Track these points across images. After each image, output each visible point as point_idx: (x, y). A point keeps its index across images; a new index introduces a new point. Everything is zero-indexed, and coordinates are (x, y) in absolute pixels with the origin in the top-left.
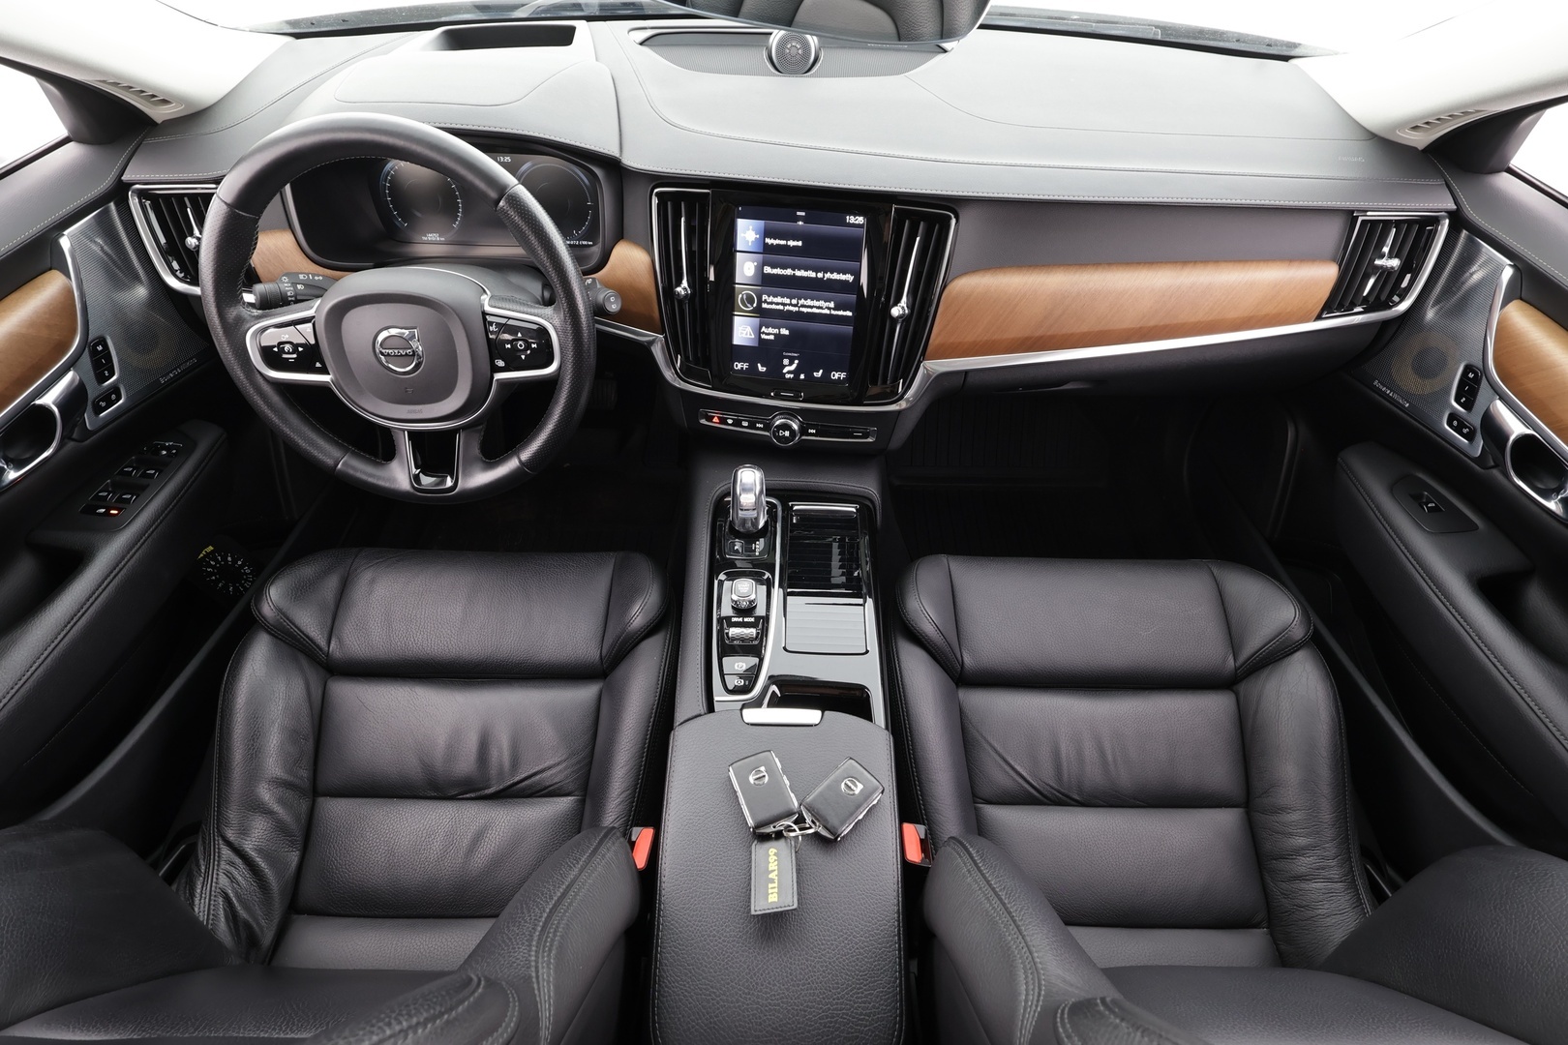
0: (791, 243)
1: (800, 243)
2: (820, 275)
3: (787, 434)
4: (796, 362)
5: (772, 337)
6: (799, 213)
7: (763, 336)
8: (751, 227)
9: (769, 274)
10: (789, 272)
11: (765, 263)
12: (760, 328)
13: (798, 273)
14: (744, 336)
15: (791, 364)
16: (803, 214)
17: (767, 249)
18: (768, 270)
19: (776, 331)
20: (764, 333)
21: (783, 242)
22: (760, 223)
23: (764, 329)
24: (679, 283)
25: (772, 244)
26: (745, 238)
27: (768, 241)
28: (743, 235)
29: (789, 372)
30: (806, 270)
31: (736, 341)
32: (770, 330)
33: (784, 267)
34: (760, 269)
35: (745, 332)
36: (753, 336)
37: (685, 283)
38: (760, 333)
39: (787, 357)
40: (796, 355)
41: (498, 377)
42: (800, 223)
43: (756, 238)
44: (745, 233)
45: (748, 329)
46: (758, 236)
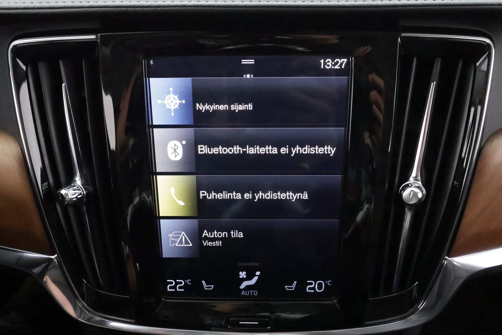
0: (238, 107)
1: (250, 107)
2: (284, 150)
4: (258, 273)
5: (219, 243)
6: (245, 62)
7: (206, 243)
8: (171, 89)
9: (207, 156)
10: (237, 150)
11: (199, 140)
12: (201, 232)
13: (251, 151)
15: (249, 278)
16: (251, 62)
17: (200, 120)
18: (203, 149)
19: (223, 234)
20: (206, 238)
21: (223, 107)
22: (185, 82)
23: (205, 233)
24: (70, 182)
25: (207, 111)
26: (164, 105)
27: (200, 107)
28: (159, 102)
29: (248, 288)
30: (262, 145)
31: (166, 253)
32: (216, 234)
33: (228, 144)
34: (191, 149)
37: (78, 181)
38: (201, 238)
39: (243, 268)
40: (256, 264)
42: (248, 76)
43: (181, 105)
44: (164, 99)
45: (183, 236)
46: (184, 102)
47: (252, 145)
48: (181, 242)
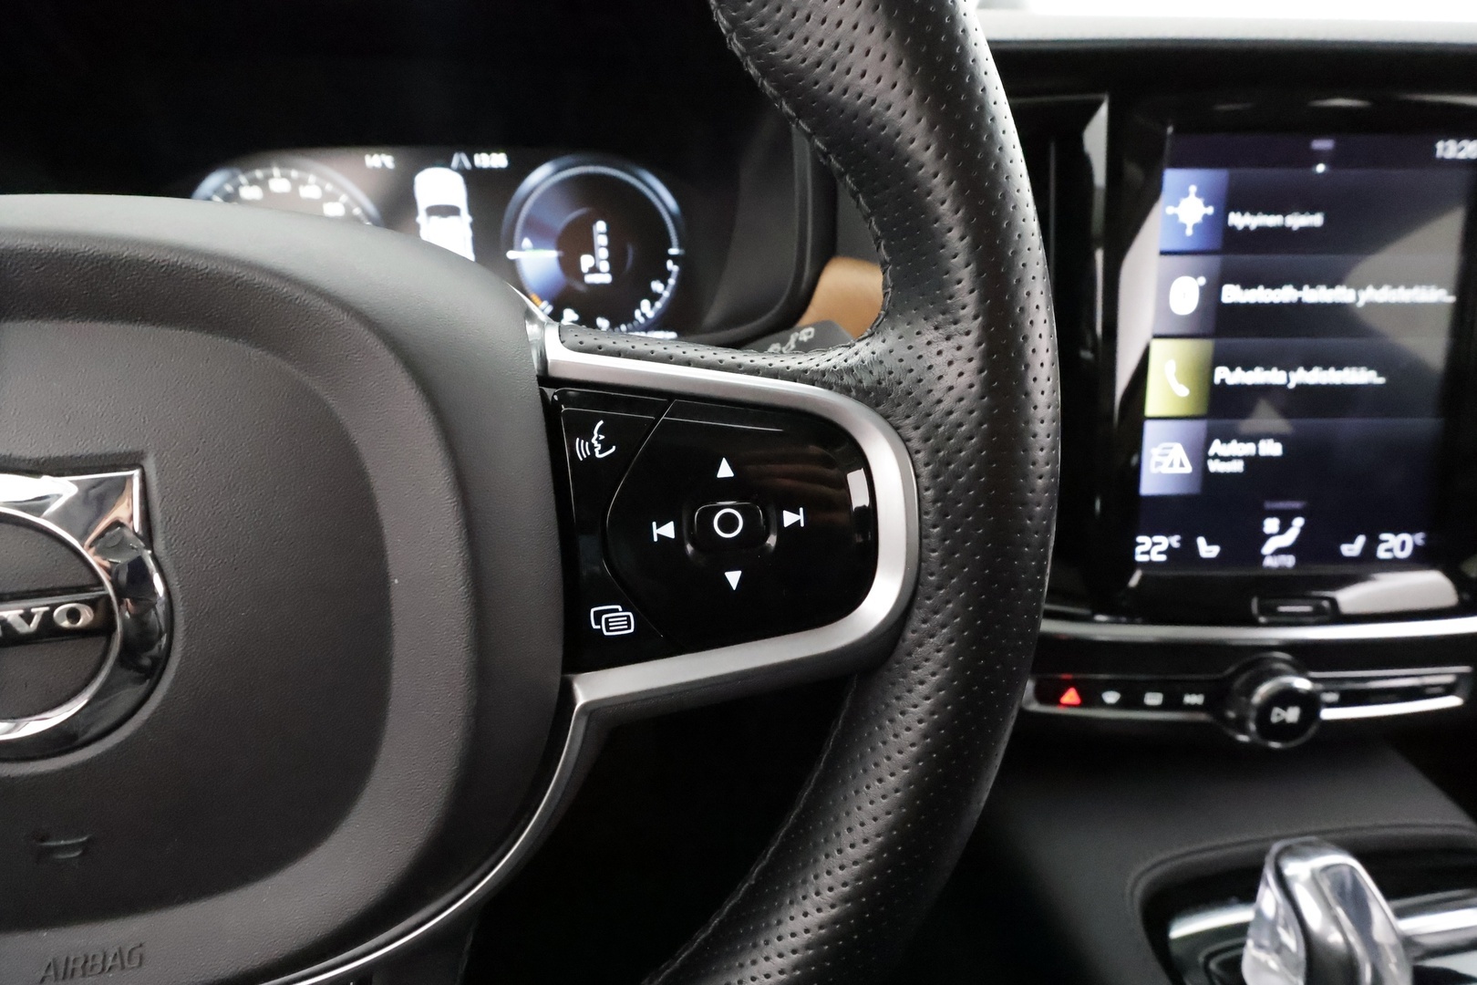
0: (1297, 221)
1: (1317, 220)
3: (1292, 715)
4: (1298, 522)
5: (1238, 467)
6: (1317, 144)
7: (1214, 466)
8: (1193, 189)
9: (1235, 307)
10: (1286, 294)
11: (1228, 277)
12: (1208, 445)
13: (1311, 295)
14: (1166, 470)
15: (1284, 528)
16: (1328, 144)
17: (1233, 242)
18: (1232, 294)
19: (1248, 449)
20: (1216, 457)
21: (1273, 221)
22: (1216, 178)
23: (1216, 447)
25: (1246, 227)
26: (1175, 217)
27: (1238, 220)
28: (1170, 210)
29: (1279, 552)
30: (1331, 286)
31: (1148, 487)
32: (1236, 448)
33: (1274, 284)
34: (1211, 294)
35: (1167, 461)
36: (1188, 469)
38: (1207, 457)
39: (1272, 514)
40: (1297, 505)
41: (593, 688)
42: (1321, 168)
43: (1206, 217)
44: (1176, 204)
45: (1177, 452)
46: (1209, 210)
47: (1313, 287)
48: (1171, 465)
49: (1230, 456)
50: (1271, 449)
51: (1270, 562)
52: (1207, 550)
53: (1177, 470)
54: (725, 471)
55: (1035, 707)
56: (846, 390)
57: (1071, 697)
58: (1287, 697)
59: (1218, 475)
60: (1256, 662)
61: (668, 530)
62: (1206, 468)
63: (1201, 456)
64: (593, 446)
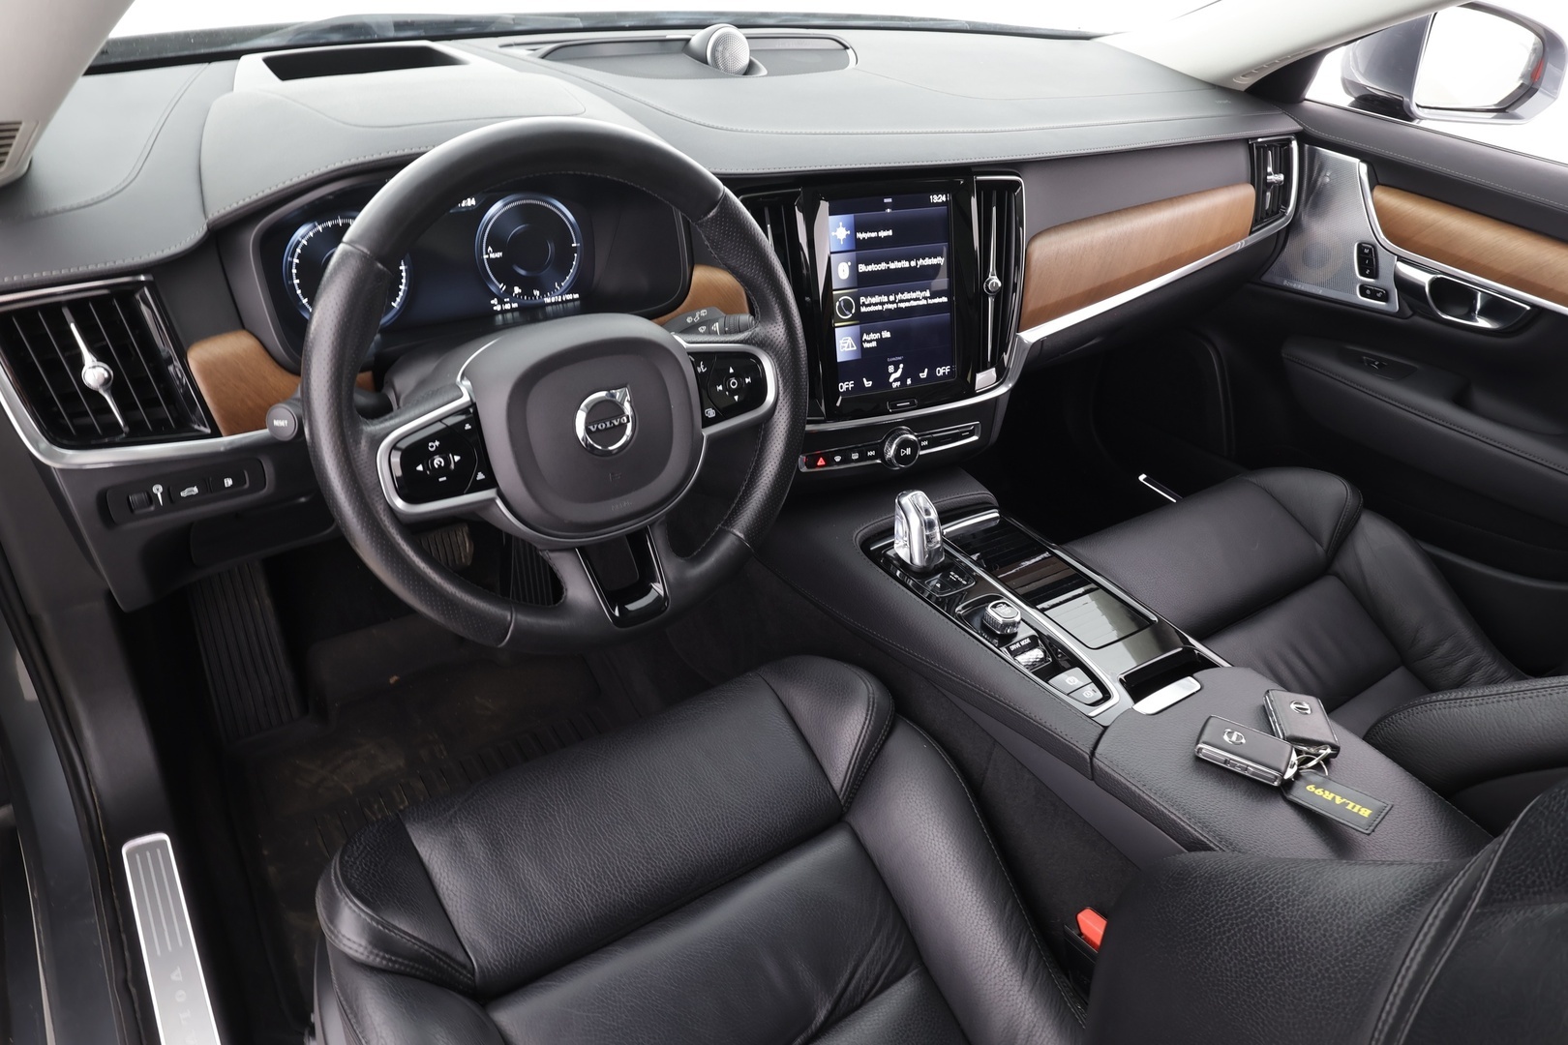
0: (883, 234)
1: (890, 233)
2: (913, 263)
3: (908, 451)
4: (901, 366)
5: (874, 344)
6: (886, 200)
7: (866, 345)
8: (841, 224)
9: (864, 272)
10: (883, 266)
11: (859, 261)
12: (861, 336)
13: (893, 266)
14: (846, 349)
15: (896, 371)
16: (890, 200)
17: (860, 245)
18: (862, 268)
19: (877, 336)
20: (866, 341)
21: (874, 235)
22: (848, 218)
23: (865, 337)
25: (864, 238)
26: (836, 236)
27: (860, 236)
28: (833, 234)
29: (896, 380)
30: (899, 261)
31: (840, 359)
32: (873, 336)
33: (878, 262)
34: (854, 269)
35: (846, 345)
36: (855, 348)
38: (862, 342)
39: (891, 363)
40: (900, 358)
41: (707, 432)
42: (889, 210)
43: (847, 235)
44: (836, 231)
45: (850, 341)
46: (849, 232)
47: (893, 262)
48: (848, 347)
49: (871, 340)
50: (886, 334)
51: (895, 385)
52: (868, 384)
53: (851, 349)
54: (731, 371)
55: (804, 469)
56: (754, 345)
57: (821, 462)
58: (905, 444)
59: (867, 348)
60: (892, 430)
61: (720, 388)
62: (862, 346)
63: (860, 342)
64: (702, 369)
